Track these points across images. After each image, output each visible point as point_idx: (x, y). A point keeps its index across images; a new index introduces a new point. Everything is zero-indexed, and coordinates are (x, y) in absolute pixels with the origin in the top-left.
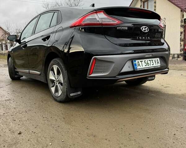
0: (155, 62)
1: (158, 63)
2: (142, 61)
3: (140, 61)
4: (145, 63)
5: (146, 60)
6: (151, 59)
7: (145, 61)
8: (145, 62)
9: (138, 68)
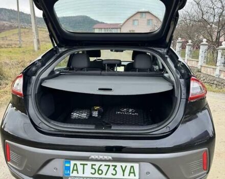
0: (124, 171)
1: (130, 173)
2: (87, 164)
3: (81, 164)
4: (92, 168)
5: (98, 164)
6: (111, 164)
7: (92, 165)
8: (94, 167)
9: (71, 175)
